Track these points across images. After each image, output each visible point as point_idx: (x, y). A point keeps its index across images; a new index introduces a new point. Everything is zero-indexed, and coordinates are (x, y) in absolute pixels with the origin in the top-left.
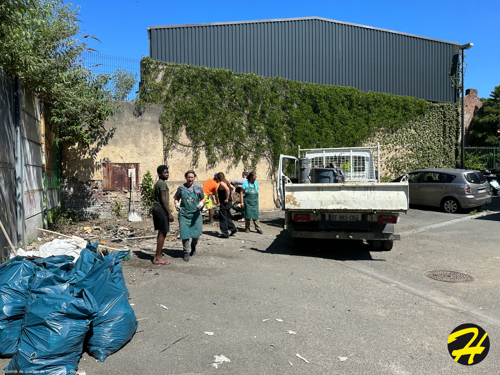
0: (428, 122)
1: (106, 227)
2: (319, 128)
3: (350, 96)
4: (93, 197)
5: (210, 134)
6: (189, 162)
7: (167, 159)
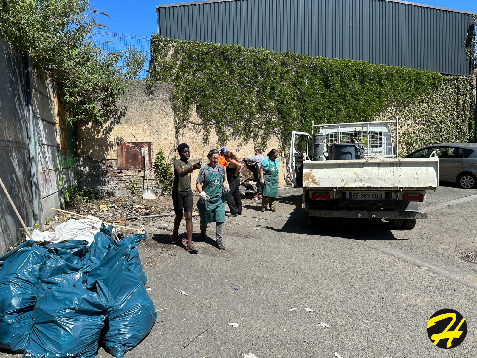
0: (441, 95)
1: (122, 205)
2: (330, 103)
3: (362, 70)
4: (107, 176)
5: (220, 112)
6: (199, 140)
7: (179, 137)
